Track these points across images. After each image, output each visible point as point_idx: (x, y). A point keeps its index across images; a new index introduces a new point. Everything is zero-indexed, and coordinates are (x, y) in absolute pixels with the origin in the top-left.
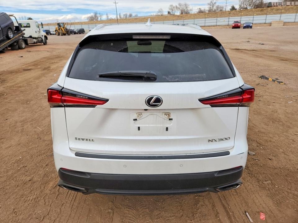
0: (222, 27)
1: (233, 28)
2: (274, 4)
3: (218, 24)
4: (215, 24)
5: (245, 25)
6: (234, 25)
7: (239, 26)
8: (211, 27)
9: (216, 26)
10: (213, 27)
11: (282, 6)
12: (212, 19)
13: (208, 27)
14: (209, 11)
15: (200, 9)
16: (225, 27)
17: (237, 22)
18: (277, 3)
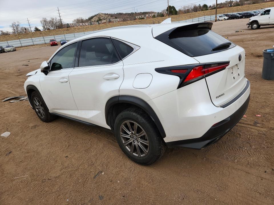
0: (41, 46)
1: (52, 46)
2: (71, 25)
3: (35, 43)
4: (32, 44)
5: (62, 42)
6: (51, 43)
7: (57, 43)
8: (30, 47)
9: (34, 45)
10: (31, 47)
11: (77, 26)
12: (26, 39)
13: (26, 47)
14: (14, 33)
15: (1, 31)
16: (44, 45)
17: (52, 40)
18: (72, 24)
